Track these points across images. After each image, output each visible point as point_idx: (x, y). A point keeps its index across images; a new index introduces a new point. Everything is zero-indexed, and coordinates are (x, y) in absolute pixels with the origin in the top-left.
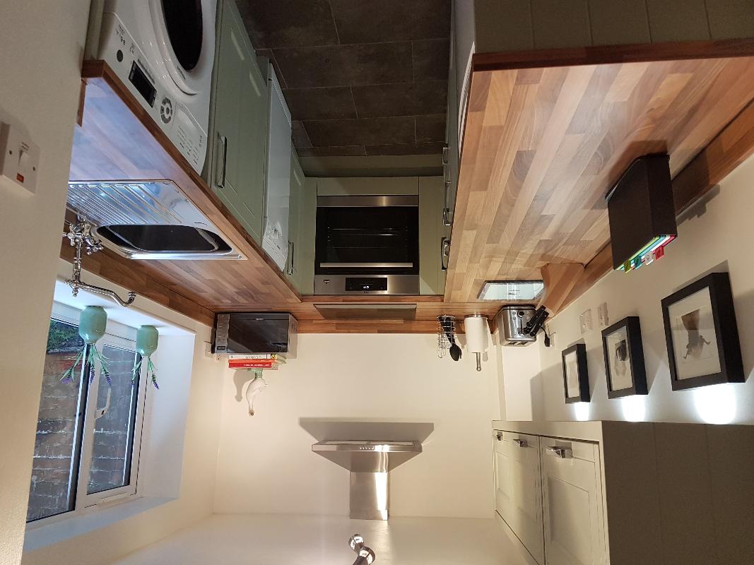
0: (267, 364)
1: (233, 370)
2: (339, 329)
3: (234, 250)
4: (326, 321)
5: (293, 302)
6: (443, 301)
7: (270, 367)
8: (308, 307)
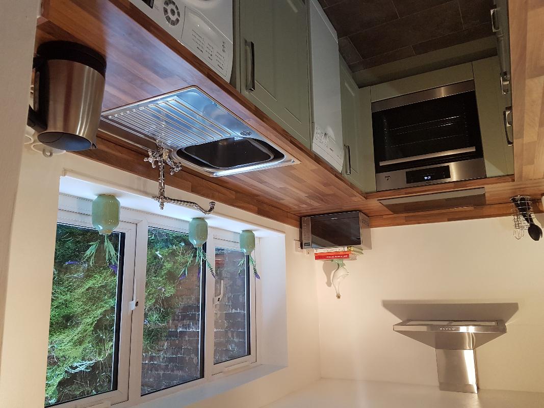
0: (345, 256)
1: (320, 263)
2: (408, 221)
3: (287, 156)
4: (395, 215)
5: (357, 201)
6: (513, 180)
7: (348, 257)
8: (374, 204)
